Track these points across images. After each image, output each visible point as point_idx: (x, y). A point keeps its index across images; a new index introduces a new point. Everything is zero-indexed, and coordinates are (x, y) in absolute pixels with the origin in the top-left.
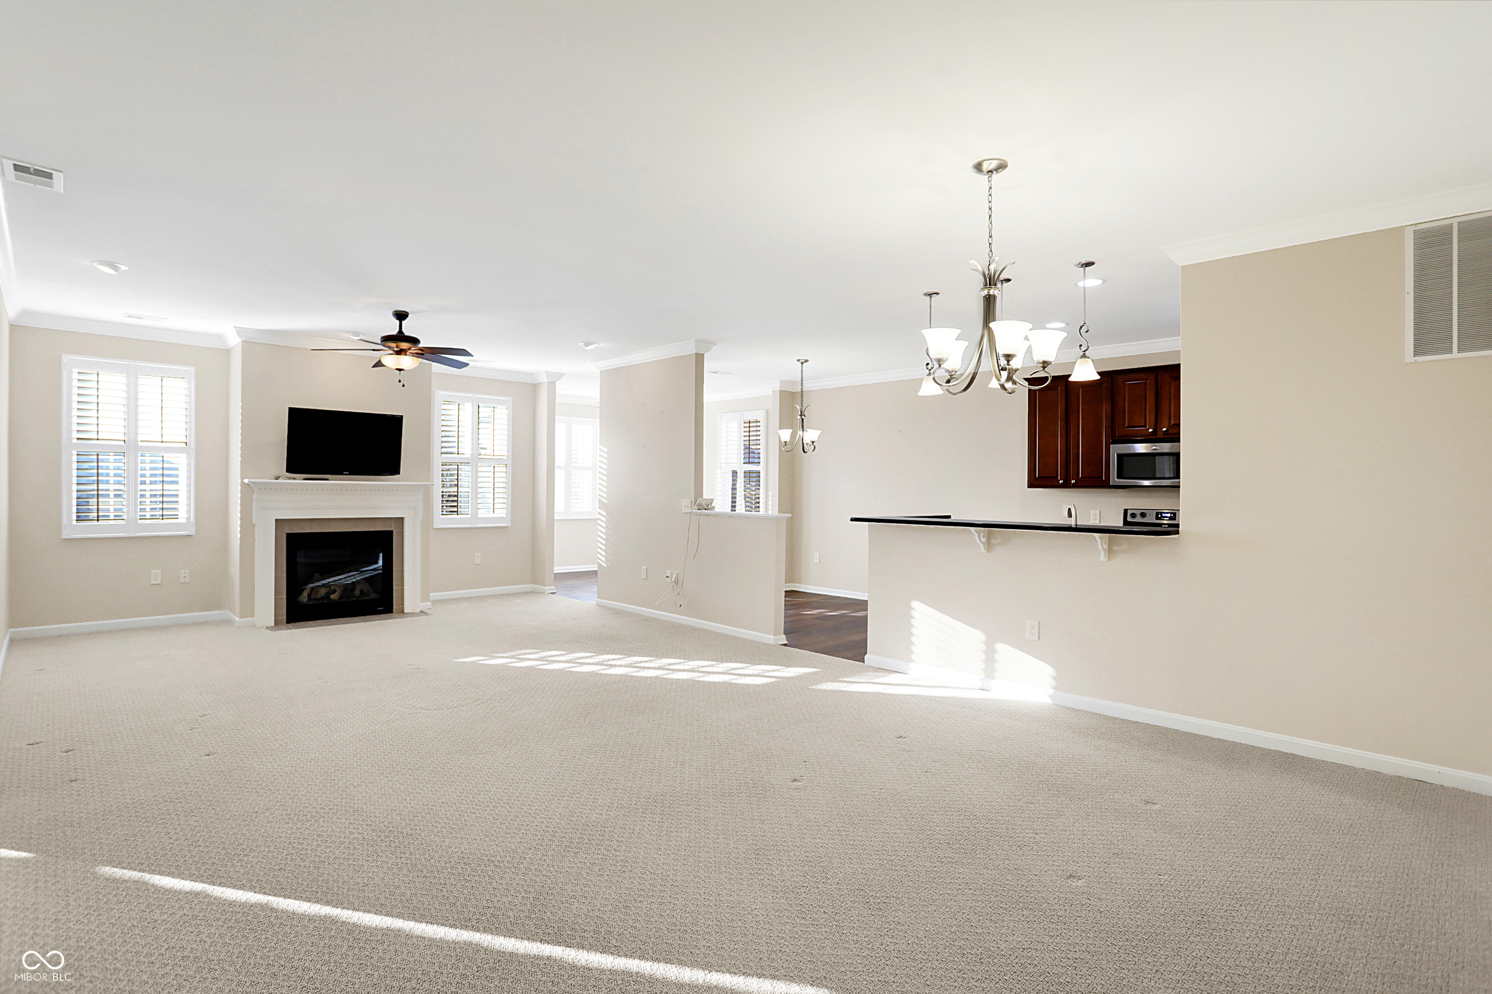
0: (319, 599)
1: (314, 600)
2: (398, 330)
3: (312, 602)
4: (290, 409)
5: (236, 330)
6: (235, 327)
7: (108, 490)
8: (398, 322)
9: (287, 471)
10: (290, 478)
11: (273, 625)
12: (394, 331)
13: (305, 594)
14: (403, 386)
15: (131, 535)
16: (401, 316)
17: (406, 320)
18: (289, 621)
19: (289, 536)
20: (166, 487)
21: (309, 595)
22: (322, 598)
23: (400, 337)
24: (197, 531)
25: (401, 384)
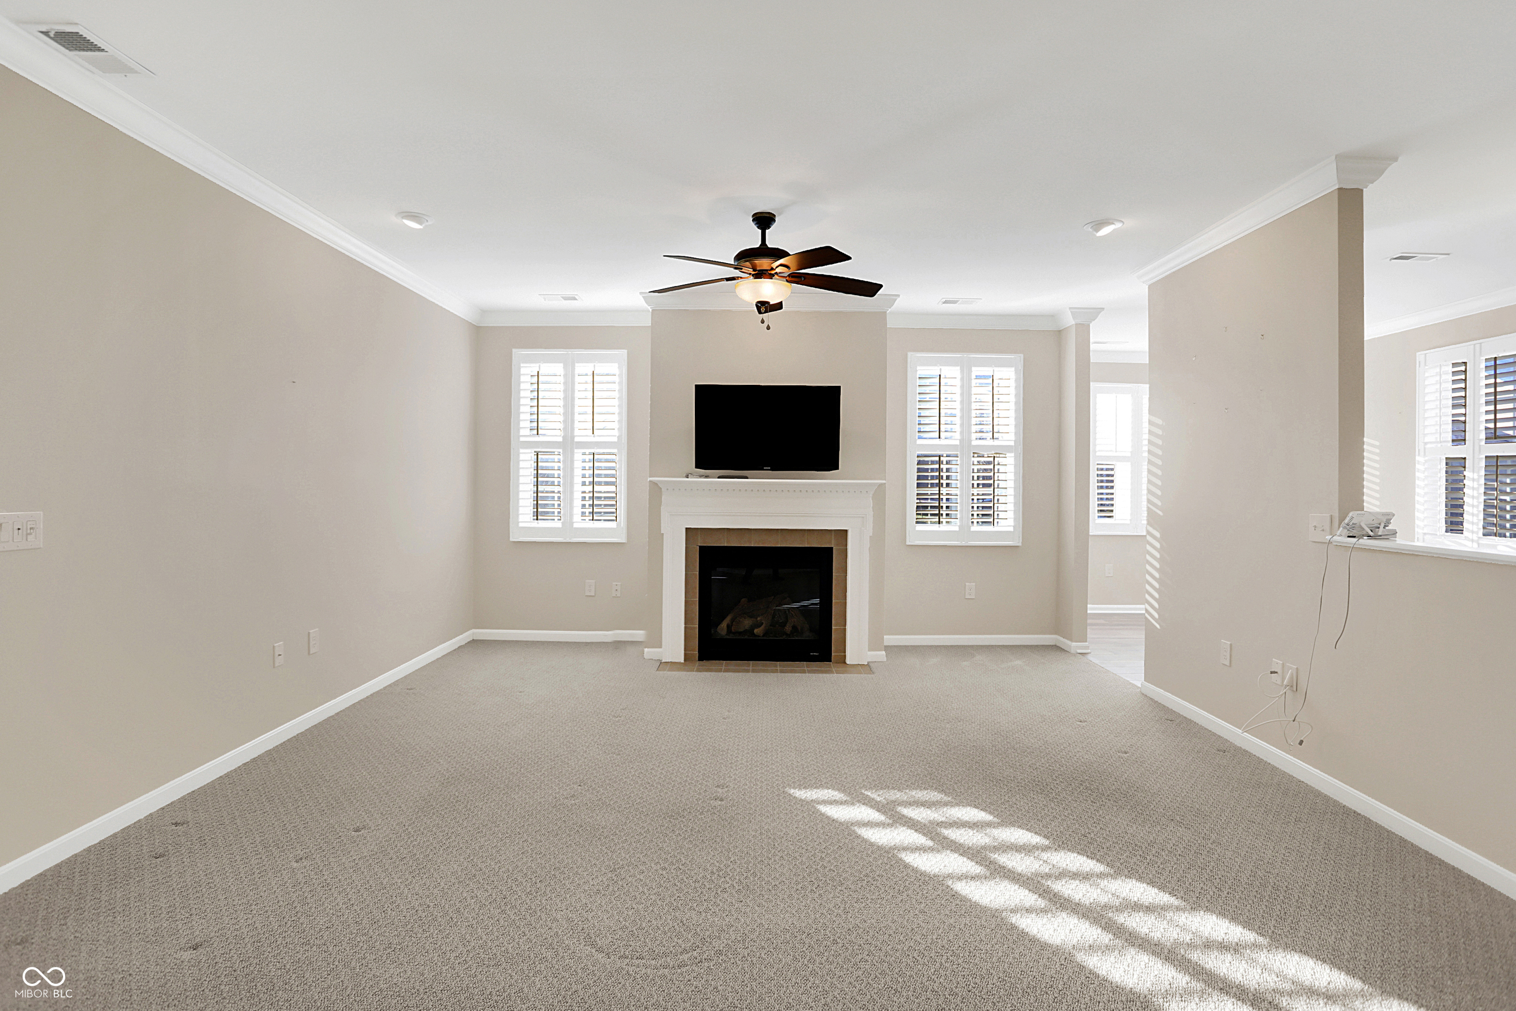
0: (740, 633)
1: (734, 633)
2: (760, 243)
3: (731, 637)
4: (696, 386)
5: (643, 297)
6: (641, 293)
7: (553, 492)
8: (760, 231)
9: (697, 467)
10: (701, 476)
11: (682, 660)
12: (757, 244)
13: (724, 625)
14: (768, 328)
15: (568, 540)
16: (764, 221)
17: (773, 227)
18: (701, 658)
19: (702, 549)
20: (597, 488)
21: (728, 626)
22: (745, 631)
23: (764, 251)
24: (629, 536)
25: (765, 325)
